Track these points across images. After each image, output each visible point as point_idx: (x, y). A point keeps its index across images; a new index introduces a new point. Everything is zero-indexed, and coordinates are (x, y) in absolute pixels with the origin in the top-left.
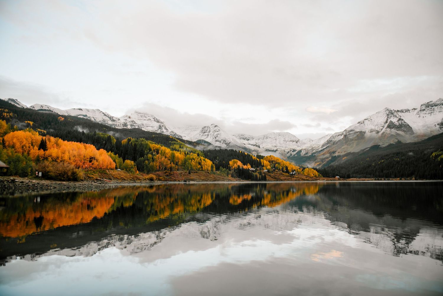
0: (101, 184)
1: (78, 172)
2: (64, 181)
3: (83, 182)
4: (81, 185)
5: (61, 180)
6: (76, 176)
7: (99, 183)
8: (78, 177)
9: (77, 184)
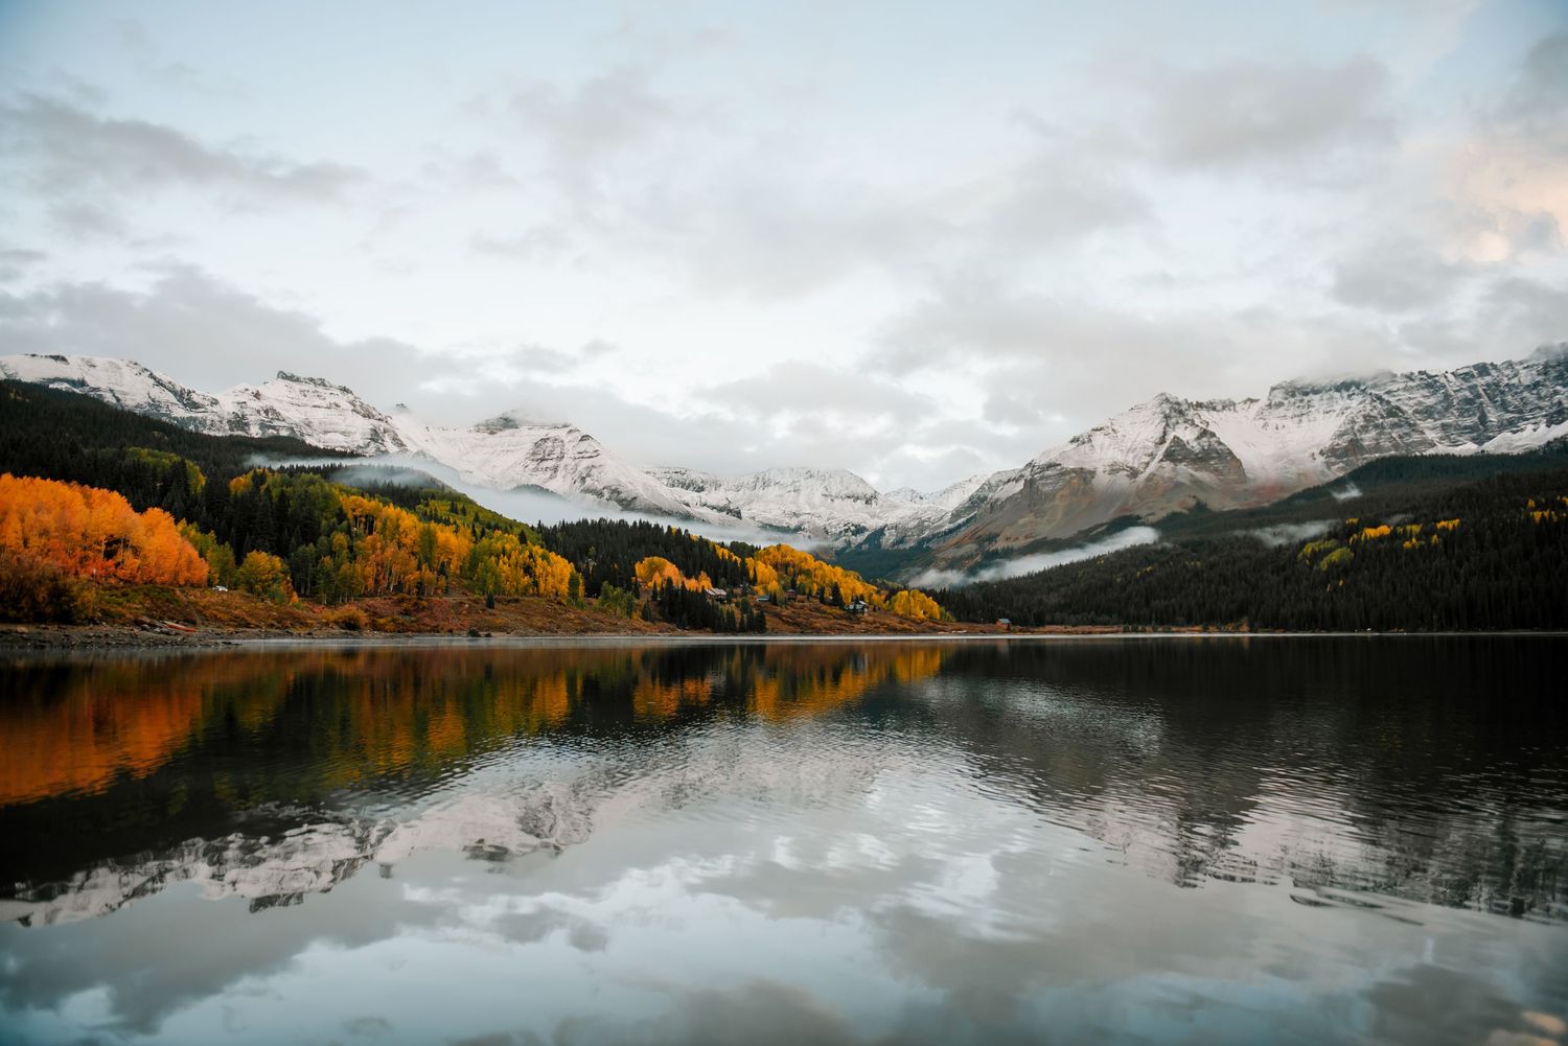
0: (168, 634)
1: (75, 588)
2: (18, 621)
3: (96, 628)
4: (90, 637)
6: (68, 603)
7: (162, 632)
8: (76, 606)
9: (77, 633)
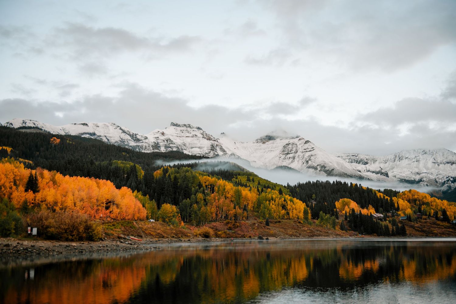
0: (131, 244)
1: (94, 226)
2: (72, 241)
3: (103, 242)
4: (100, 247)
5: (67, 240)
6: (92, 232)
7: (129, 244)
8: (94, 234)
9: (95, 245)
